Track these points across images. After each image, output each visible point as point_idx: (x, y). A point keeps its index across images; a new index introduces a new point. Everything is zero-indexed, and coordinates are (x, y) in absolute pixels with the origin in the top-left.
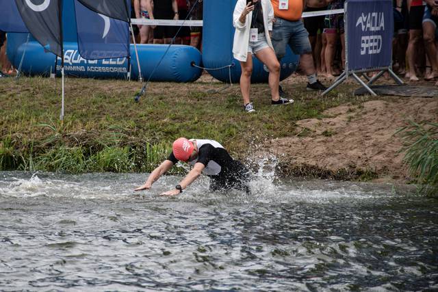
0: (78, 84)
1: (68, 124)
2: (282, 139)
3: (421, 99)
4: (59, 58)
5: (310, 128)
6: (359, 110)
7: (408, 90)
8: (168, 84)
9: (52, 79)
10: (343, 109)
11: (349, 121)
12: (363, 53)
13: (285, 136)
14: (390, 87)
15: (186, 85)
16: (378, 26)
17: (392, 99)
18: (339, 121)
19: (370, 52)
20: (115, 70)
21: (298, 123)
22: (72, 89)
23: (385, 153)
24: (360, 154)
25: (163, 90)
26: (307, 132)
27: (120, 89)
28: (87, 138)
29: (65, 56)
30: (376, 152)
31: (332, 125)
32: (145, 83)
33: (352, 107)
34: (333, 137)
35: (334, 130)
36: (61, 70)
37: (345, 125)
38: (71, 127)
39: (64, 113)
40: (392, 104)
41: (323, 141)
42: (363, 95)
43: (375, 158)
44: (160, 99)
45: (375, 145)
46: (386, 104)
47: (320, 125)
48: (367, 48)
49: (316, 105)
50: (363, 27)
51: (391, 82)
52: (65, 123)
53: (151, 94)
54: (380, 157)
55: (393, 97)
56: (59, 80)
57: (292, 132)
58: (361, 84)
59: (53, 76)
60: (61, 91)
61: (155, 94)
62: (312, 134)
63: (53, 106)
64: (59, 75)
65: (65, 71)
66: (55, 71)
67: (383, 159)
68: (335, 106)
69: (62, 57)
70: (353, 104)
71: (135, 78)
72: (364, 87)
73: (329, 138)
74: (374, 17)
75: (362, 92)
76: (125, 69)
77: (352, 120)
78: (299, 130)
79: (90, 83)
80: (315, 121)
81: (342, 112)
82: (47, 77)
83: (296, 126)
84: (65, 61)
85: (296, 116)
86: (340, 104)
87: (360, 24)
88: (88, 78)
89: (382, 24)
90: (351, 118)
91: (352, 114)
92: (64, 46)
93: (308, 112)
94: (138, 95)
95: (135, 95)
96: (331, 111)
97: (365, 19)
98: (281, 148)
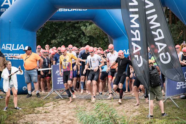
2: (30, 115)
3: (79, 100)
5: (39, 110)
6: (57, 104)
10: (51, 103)
12: (58, 83)
13: (31, 114)
18: (50, 108)
21: (35, 109)
26: (38, 112)
31: (47, 109)
33: (55, 103)
34: (48, 113)
35: (48, 111)
37: (52, 109)
42: (58, 98)
46: (66, 101)
47: (43, 109)
48: (60, 82)
49: (42, 102)
50: (58, 74)
57: (33, 112)
58: (58, 95)
62: (40, 113)
70: (55, 102)
73: (46, 114)
78: (36, 111)
80: (41, 108)
81: (51, 105)
83: (35, 110)
85: (34, 106)
86: (50, 102)
87: (57, 73)
90: (54, 107)
91: (55, 105)
93: (39, 105)
96: (47, 104)
98: (29, 118)
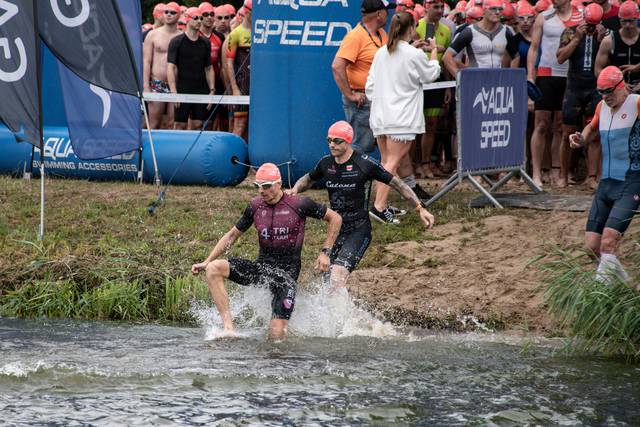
0: (64, 188)
1: (49, 247)
2: (366, 271)
3: (567, 214)
4: (37, 150)
5: (405, 254)
6: (478, 229)
7: (549, 201)
8: (198, 189)
9: (26, 181)
10: (454, 227)
11: (464, 245)
12: (484, 145)
13: (369, 266)
14: (523, 196)
15: (224, 190)
16: (505, 106)
17: (525, 214)
18: (449, 245)
19: (494, 144)
20: (119, 168)
21: (389, 247)
22: (55, 196)
23: (515, 292)
24: (479, 294)
25: (190, 197)
26: (401, 261)
27: (127, 195)
28: (77, 267)
29: (46, 147)
30: (503, 291)
31: (438, 251)
32: (164, 188)
33: (468, 225)
34: (440, 268)
35: (441, 259)
36: (39, 168)
37: (457, 251)
38: (53, 252)
39: (44, 231)
40: (525, 221)
41: (425, 275)
42: (484, 207)
43: (501, 300)
44: (187, 211)
45: (500, 281)
46: (517, 221)
47: (420, 250)
50: (484, 108)
51: (525, 189)
52: (46, 245)
53: (173, 203)
54: (508, 298)
55: (526, 210)
56: (37, 182)
57: (379, 261)
58: (481, 192)
59: (27, 176)
60: (40, 197)
61: (179, 204)
62: (410, 264)
63: (27, 220)
64: (36, 175)
65: (45, 168)
66: (31, 169)
67: (512, 302)
68: (443, 223)
69: (42, 148)
70: (470, 220)
71: (149, 179)
72: (485, 196)
73: (434, 271)
74: (499, 94)
75: (482, 203)
76: (134, 167)
77: (468, 244)
78: (390, 258)
79: (84, 186)
80: (413, 244)
81: (453, 232)
82: (18, 177)
83: (385, 251)
84: (46, 154)
85: (385, 237)
86: (449, 219)
87: (480, 103)
88: (79, 178)
89: (511, 104)
90: (466, 240)
91: (468, 235)
92: (45, 132)
93: (403, 232)
94: (154, 204)
95: (150, 205)
96: (437, 231)
97: (486, 96)
98: (363, 284)
